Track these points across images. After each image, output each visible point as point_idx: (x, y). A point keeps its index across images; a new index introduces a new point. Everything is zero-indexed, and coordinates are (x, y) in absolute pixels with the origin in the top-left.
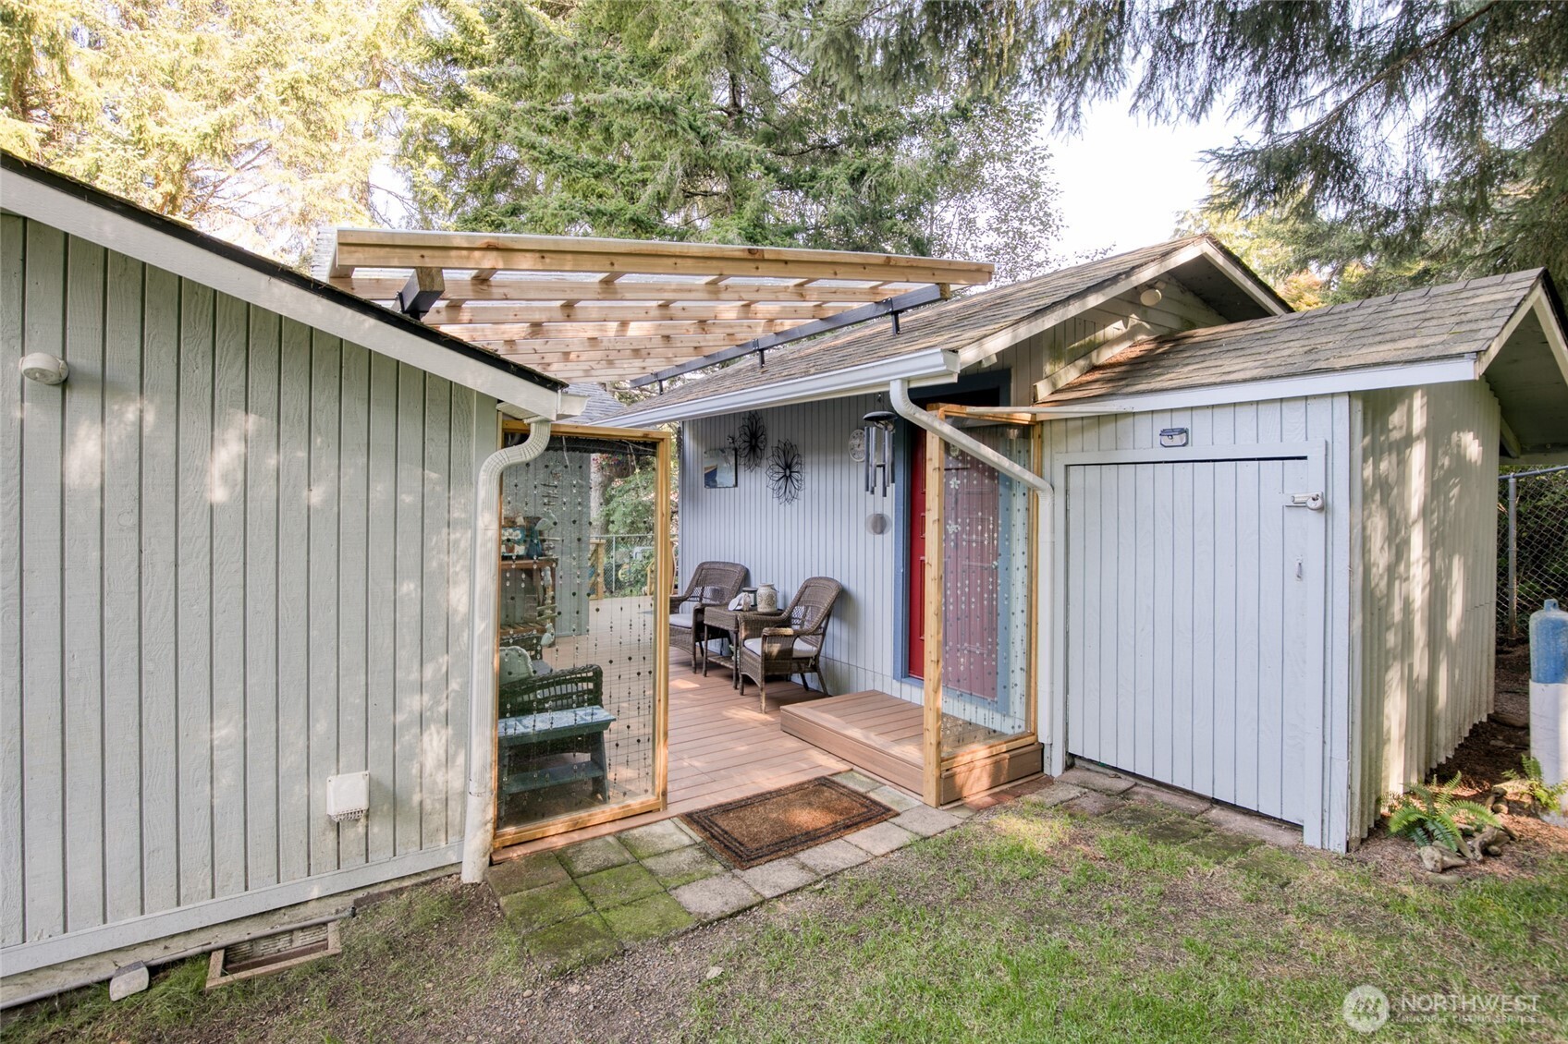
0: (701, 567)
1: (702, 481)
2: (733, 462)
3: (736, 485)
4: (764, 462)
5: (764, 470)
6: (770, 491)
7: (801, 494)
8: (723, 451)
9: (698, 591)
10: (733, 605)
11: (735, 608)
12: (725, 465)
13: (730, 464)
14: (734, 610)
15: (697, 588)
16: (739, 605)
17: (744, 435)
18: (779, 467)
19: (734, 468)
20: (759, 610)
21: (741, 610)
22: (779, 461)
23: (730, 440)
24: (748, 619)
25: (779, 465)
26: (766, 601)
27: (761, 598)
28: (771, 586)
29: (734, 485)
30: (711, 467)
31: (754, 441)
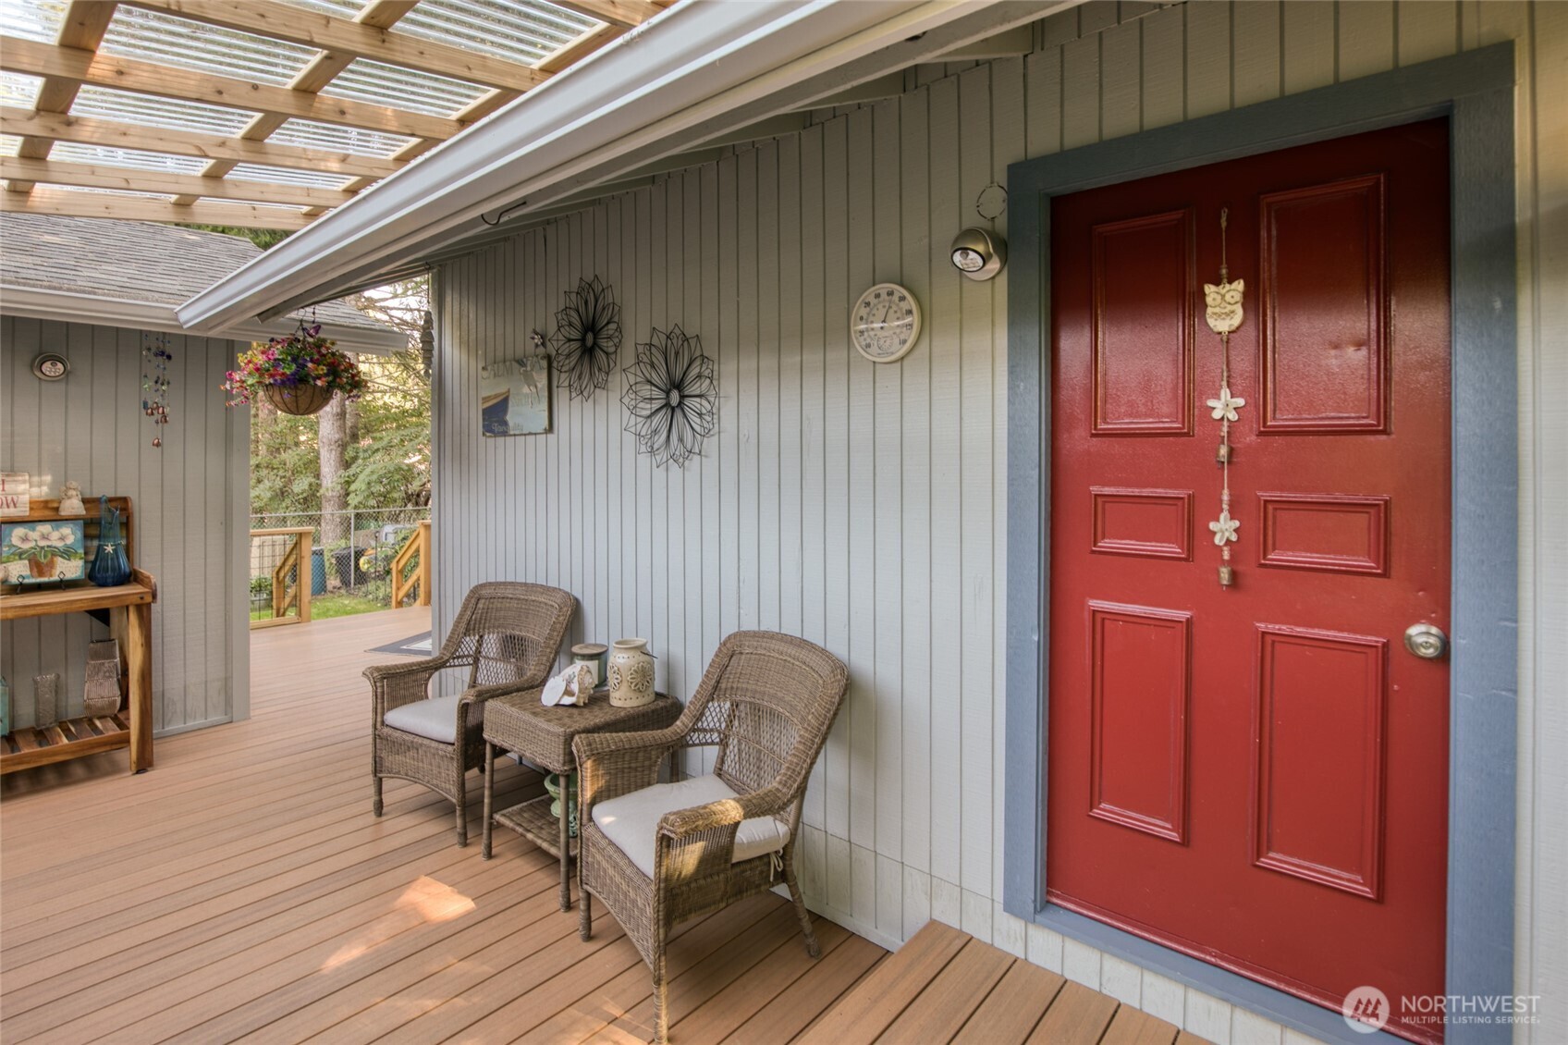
0: (476, 595)
1: (477, 422)
2: (542, 381)
3: (550, 429)
4: (616, 379)
5: (614, 397)
6: (629, 438)
7: (710, 444)
8: (521, 363)
9: (470, 644)
10: (552, 693)
11: (559, 701)
12: (526, 390)
13: (536, 387)
14: (557, 705)
15: (468, 639)
16: (568, 692)
17: (567, 328)
18: (653, 388)
19: (546, 394)
20: (614, 702)
21: (573, 706)
22: (653, 375)
23: (536, 341)
24: (600, 751)
25: (652, 384)
26: (631, 683)
27: (618, 676)
28: (641, 649)
29: (545, 429)
30: (496, 396)
31: (590, 337)
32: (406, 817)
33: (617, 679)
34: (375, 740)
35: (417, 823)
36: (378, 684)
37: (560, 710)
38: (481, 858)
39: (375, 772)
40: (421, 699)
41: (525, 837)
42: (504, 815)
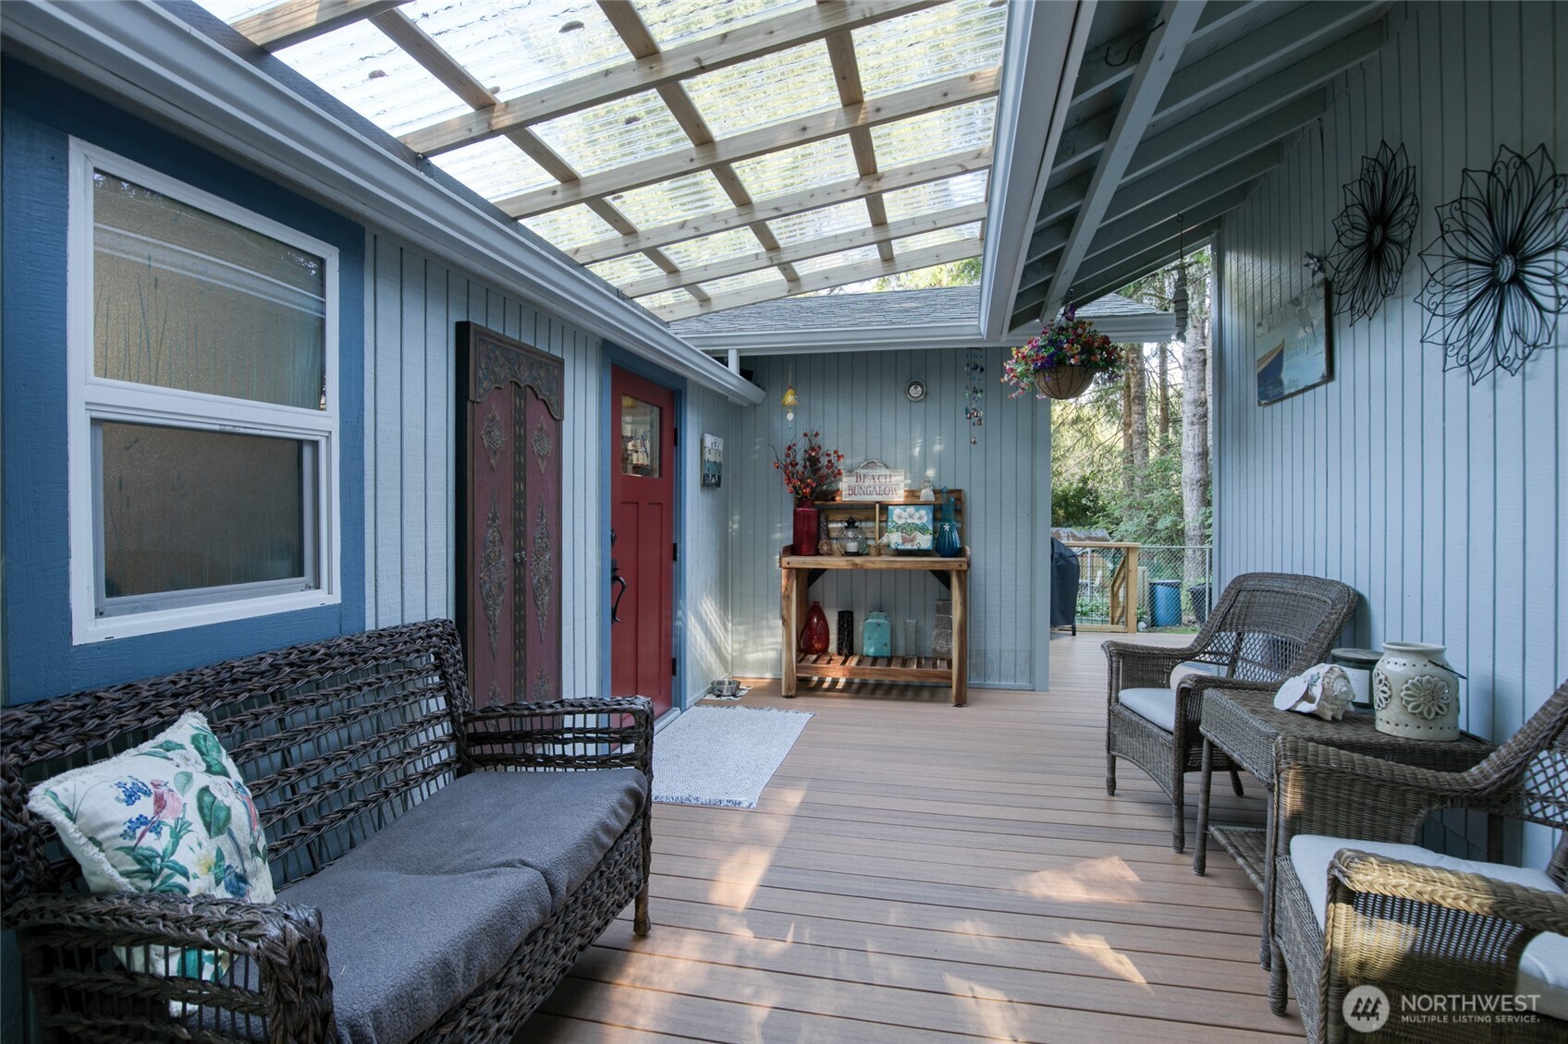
0: (1237, 586)
1: (1252, 391)
2: (1320, 315)
3: (1330, 374)
6: (1434, 353)
8: (1297, 303)
9: (1225, 641)
10: (1289, 695)
11: (1295, 706)
12: (1301, 334)
13: (1312, 326)
14: (1290, 711)
15: (1223, 634)
16: (1307, 697)
17: (1349, 234)
18: (1471, 266)
19: (1323, 330)
20: (1381, 726)
21: (1311, 715)
22: (1471, 248)
23: (1312, 267)
24: (1311, 763)
25: (1468, 260)
26: (1408, 702)
27: (1385, 689)
28: (1433, 657)
29: (1323, 376)
30: (1271, 353)
31: (1378, 231)
32: (1136, 805)
33: (1384, 692)
34: (1109, 715)
35: (1144, 813)
36: (1114, 659)
37: (1292, 717)
38: (1191, 871)
39: (1109, 749)
40: (1162, 686)
41: (1235, 860)
42: (1222, 831)
